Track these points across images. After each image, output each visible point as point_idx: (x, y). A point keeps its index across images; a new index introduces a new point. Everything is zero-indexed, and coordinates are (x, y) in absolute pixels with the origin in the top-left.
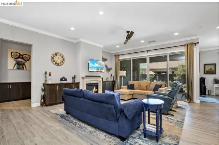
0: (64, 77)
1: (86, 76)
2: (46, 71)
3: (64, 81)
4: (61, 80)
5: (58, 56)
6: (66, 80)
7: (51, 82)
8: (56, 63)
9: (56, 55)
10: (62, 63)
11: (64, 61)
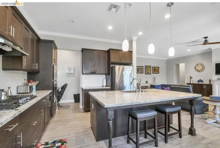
0: (200, 80)
1: (218, 79)
2: (191, 76)
3: (201, 82)
5: (199, 65)
8: (198, 70)
9: (197, 65)
10: (202, 70)
11: (203, 68)
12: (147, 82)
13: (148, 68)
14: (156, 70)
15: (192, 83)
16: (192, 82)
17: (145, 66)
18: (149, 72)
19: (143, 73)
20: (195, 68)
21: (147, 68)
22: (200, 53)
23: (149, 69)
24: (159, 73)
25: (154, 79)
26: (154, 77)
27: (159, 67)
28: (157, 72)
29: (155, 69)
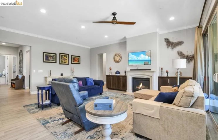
0: (118, 71)
1: (131, 70)
2: (110, 67)
3: (118, 74)
4: (116, 73)
5: (117, 56)
6: (119, 73)
7: (112, 74)
8: (116, 61)
9: (116, 55)
10: (120, 61)
11: (121, 59)
12: (62, 75)
13: (65, 56)
14: (76, 60)
15: (111, 75)
16: (111, 73)
17: (60, 54)
18: (65, 62)
19: (56, 62)
20: (114, 58)
21: (63, 57)
22: (118, 42)
23: (65, 58)
24: (80, 64)
25: (73, 71)
26: (73, 68)
27: (80, 57)
28: (78, 62)
29: (74, 59)
